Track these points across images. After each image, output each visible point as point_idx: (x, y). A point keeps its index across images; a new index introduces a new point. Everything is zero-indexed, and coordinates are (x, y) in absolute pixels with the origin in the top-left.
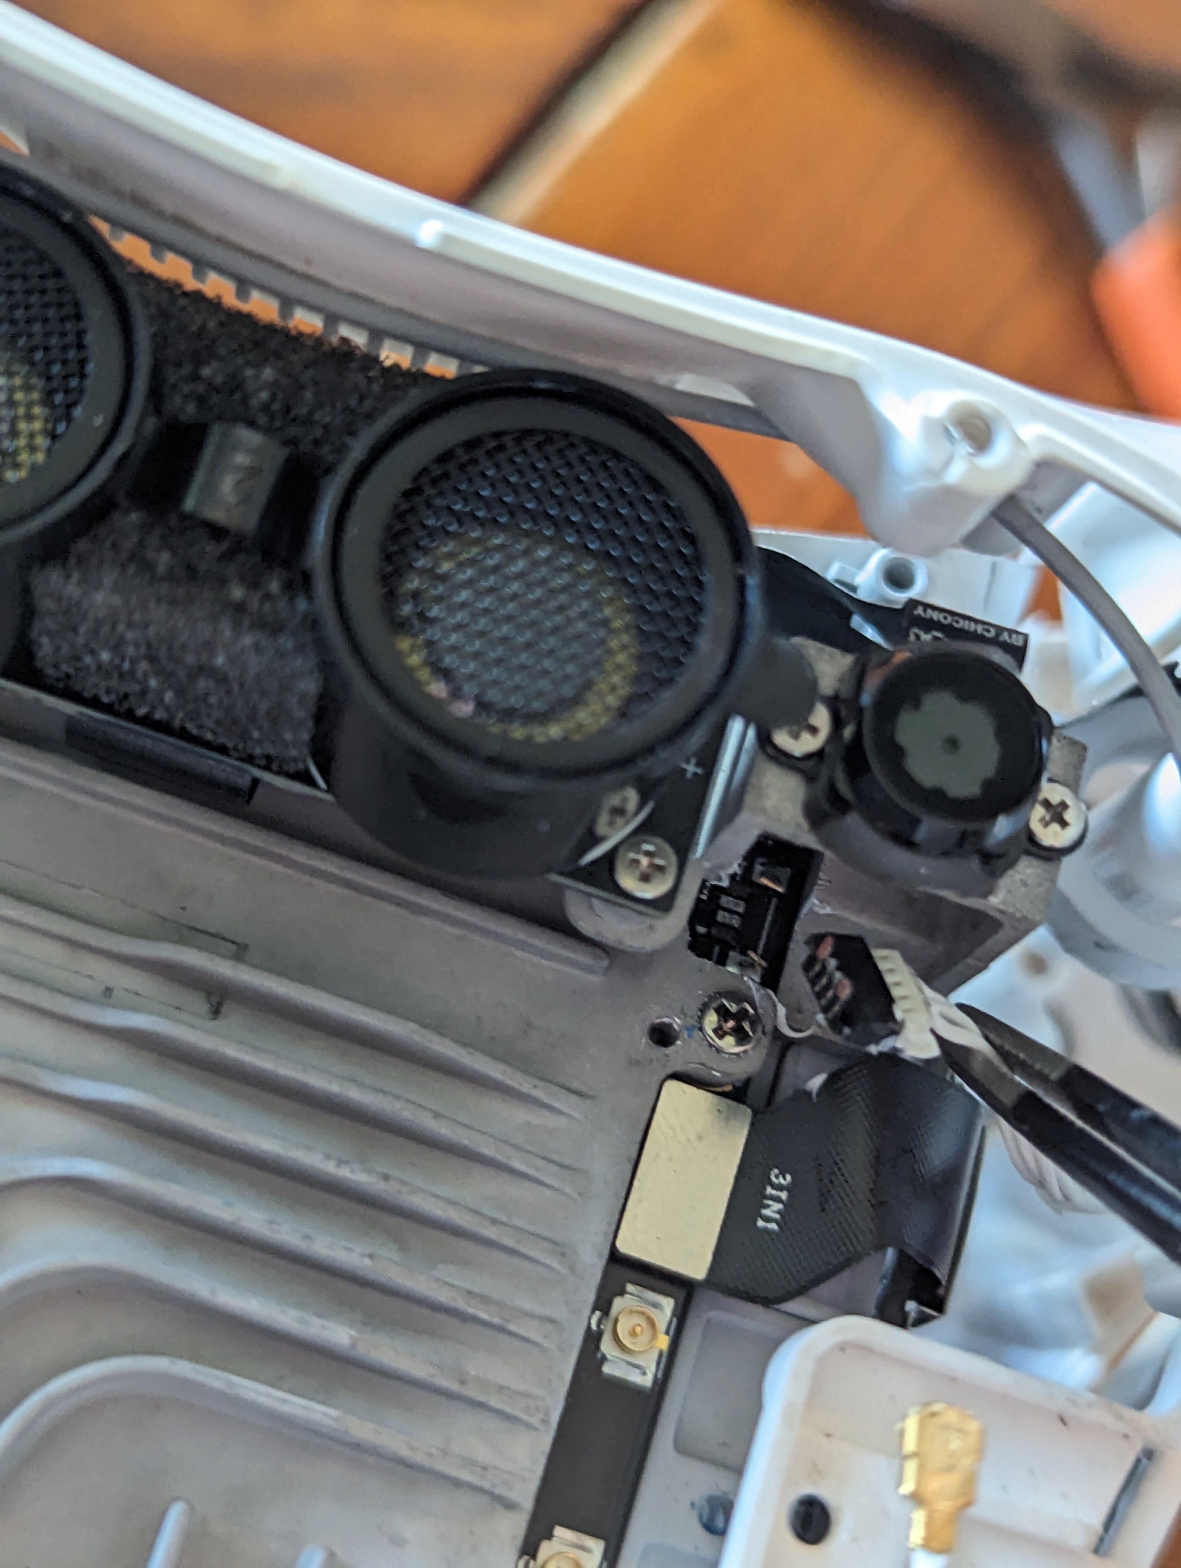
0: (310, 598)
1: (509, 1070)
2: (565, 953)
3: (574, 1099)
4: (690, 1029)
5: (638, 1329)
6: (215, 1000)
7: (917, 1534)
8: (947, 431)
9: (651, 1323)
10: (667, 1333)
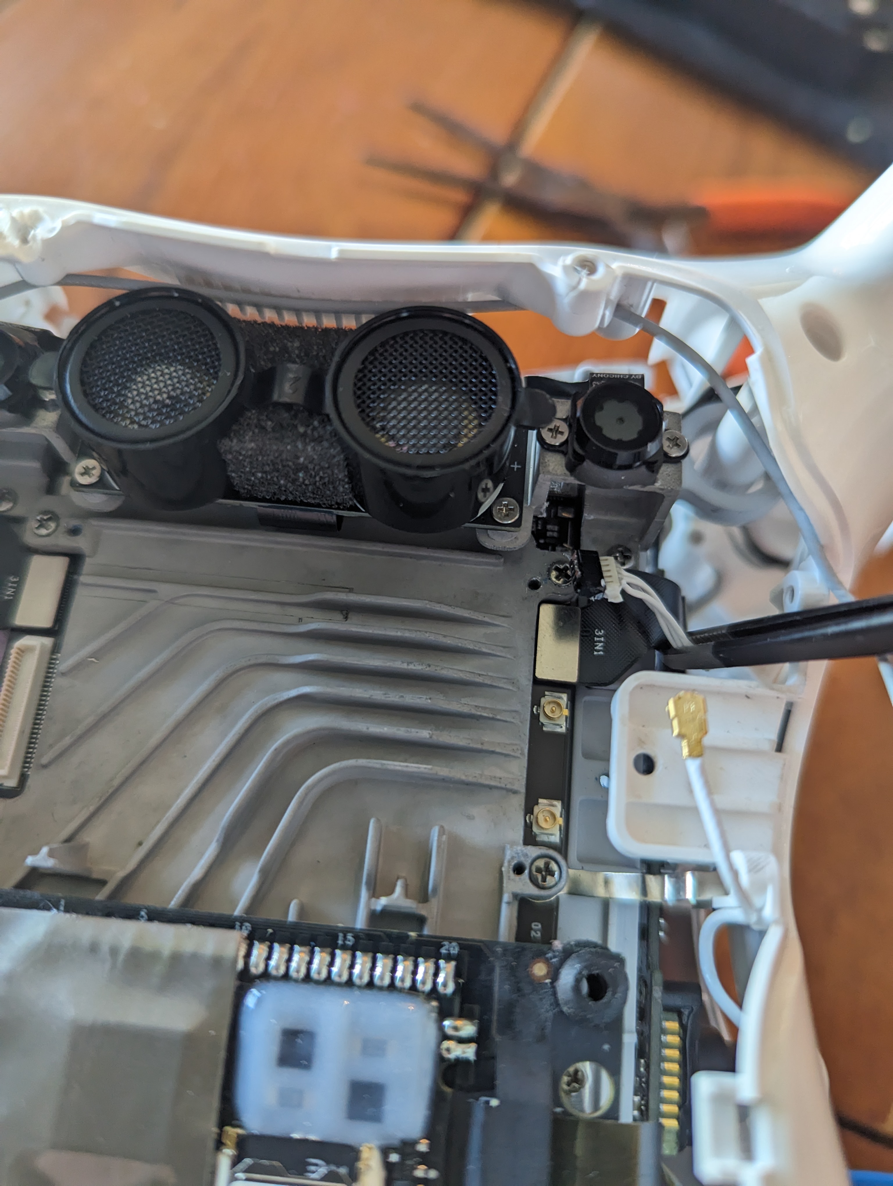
0: (331, 425)
1: (472, 612)
2: (485, 560)
3: (504, 619)
4: (545, 580)
5: (554, 708)
6: (344, 612)
7: (685, 751)
8: (575, 269)
9: (559, 705)
10: (567, 708)
